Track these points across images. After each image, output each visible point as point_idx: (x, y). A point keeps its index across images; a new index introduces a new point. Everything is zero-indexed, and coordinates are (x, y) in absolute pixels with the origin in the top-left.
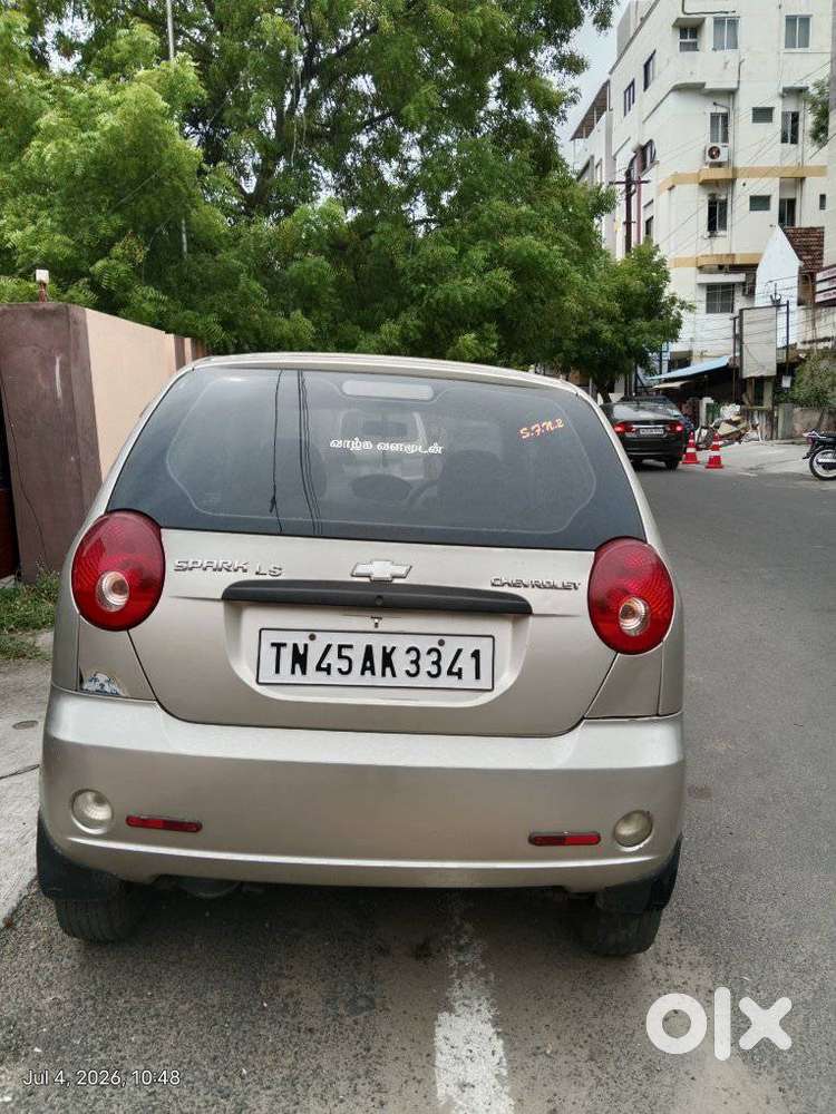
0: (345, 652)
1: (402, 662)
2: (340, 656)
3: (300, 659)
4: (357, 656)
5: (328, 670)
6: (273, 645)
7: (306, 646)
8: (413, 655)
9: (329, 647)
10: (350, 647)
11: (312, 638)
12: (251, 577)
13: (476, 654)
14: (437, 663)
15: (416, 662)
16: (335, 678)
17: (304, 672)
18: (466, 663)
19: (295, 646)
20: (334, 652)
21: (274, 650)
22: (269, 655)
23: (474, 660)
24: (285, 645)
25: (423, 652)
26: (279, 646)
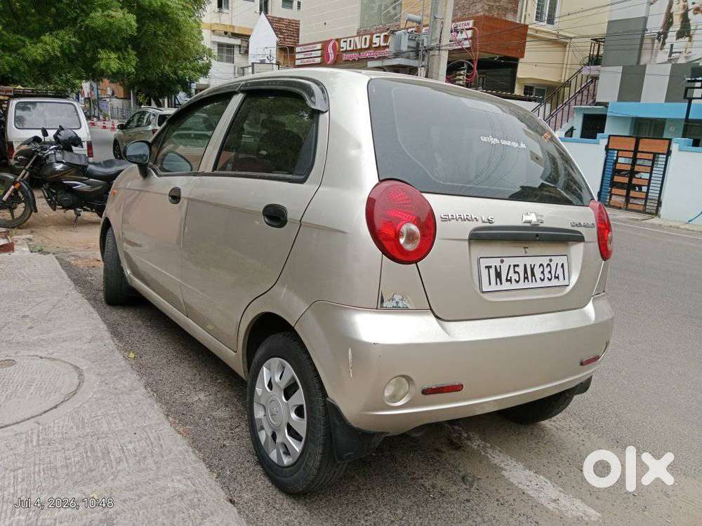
0: (517, 269)
1: (538, 271)
2: (515, 272)
3: (498, 275)
4: (521, 270)
5: (510, 281)
6: (486, 267)
7: (500, 267)
8: (542, 269)
9: (510, 266)
10: (518, 266)
11: (502, 261)
12: (480, 224)
13: (562, 266)
14: (550, 272)
15: (543, 272)
16: (514, 286)
17: (501, 284)
18: (560, 271)
19: (496, 267)
20: (512, 268)
21: (487, 270)
22: (484, 272)
23: (562, 270)
24: (491, 267)
25: (545, 266)
26: (488, 267)
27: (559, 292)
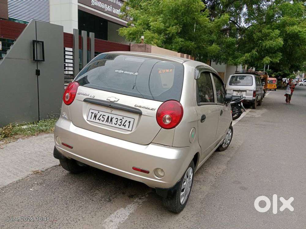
0: (104, 117)
1: (114, 121)
2: (103, 117)
3: (95, 116)
4: (106, 118)
5: (100, 120)
6: (91, 112)
7: (97, 114)
8: (117, 120)
9: (101, 115)
10: (105, 116)
11: (99, 112)
12: (89, 97)
13: (130, 122)
14: (121, 122)
15: (117, 121)
16: (101, 122)
17: (95, 120)
18: (127, 124)
19: (95, 113)
20: (102, 116)
21: (91, 114)
22: (90, 114)
23: (129, 123)
24: (93, 113)
25: (119, 119)
26: (92, 113)
27: (125, 132)
